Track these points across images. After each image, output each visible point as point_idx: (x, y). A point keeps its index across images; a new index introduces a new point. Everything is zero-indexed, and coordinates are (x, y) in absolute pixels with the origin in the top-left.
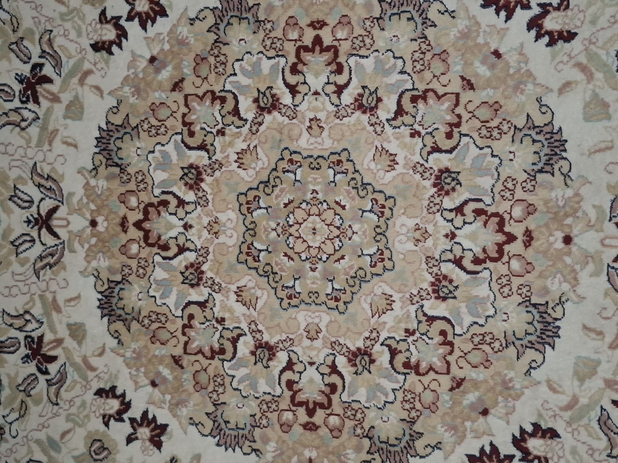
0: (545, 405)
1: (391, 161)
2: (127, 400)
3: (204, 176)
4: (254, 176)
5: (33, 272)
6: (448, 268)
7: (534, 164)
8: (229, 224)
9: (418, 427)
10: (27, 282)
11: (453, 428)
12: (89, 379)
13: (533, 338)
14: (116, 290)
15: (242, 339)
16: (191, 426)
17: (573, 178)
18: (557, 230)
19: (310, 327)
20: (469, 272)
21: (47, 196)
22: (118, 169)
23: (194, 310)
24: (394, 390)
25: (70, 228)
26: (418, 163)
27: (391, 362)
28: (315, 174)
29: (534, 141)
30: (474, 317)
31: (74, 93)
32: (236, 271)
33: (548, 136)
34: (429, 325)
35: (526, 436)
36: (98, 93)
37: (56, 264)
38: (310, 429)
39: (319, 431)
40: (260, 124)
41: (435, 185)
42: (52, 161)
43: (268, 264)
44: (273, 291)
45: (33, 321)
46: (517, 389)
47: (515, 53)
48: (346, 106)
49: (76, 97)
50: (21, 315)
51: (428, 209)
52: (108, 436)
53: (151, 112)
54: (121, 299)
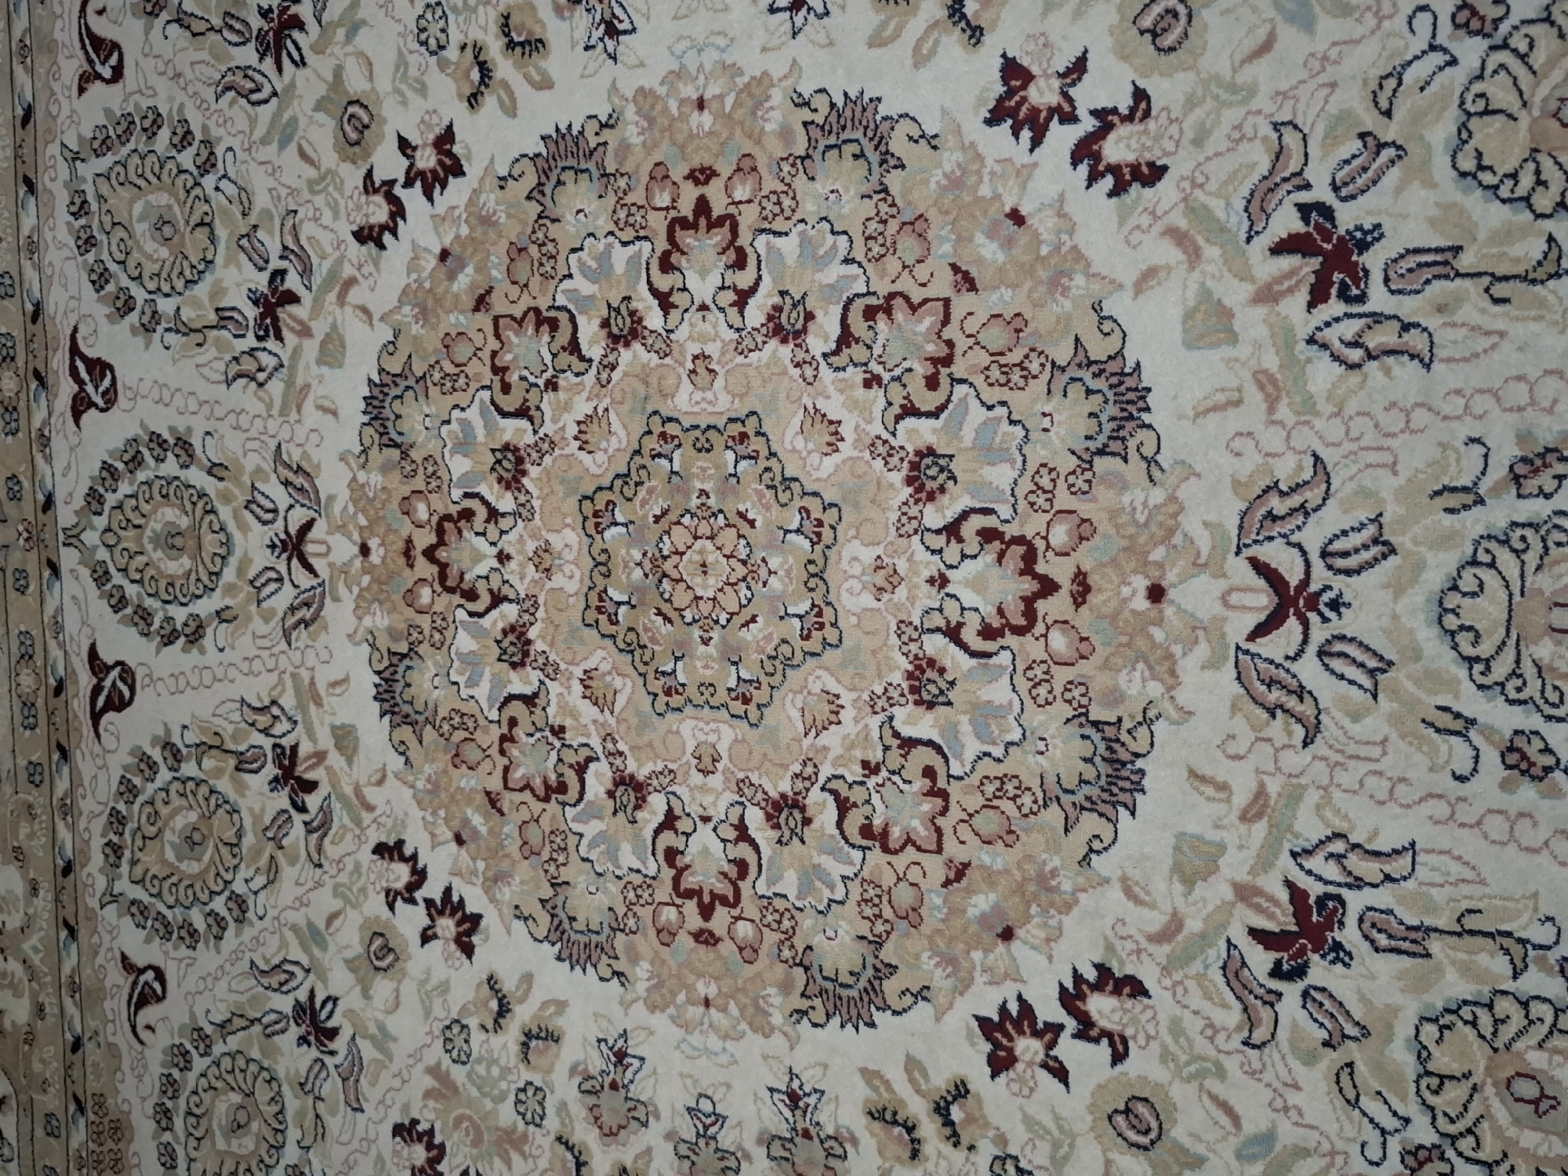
0: (1119, 927)
2: (421, 865)
3: (527, 465)
4: (606, 465)
5: (281, 633)
6: (935, 645)
7: (1088, 438)
8: (566, 554)
9: (888, 954)
10: (274, 651)
11: (950, 961)
12: (365, 824)
13: (1094, 792)
14: (401, 669)
15: (592, 766)
16: (517, 921)
17: (1165, 465)
18: (1135, 572)
19: (702, 750)
20: (974, 654)
21: (298, 502)
22: (398, 452)
24: (844, 878)
25: (332, 557)
26: (878, 437)
27: (839, 824)
28: (704, 461)
29: (1089, 392)
30: (984, 742)
31: (330, 320)
32: (582, 642)
34: (904, 756)
35: (1085, 988)
36: (365, 318)
37: (314, 619)
38: (706, 943)
39: (720, 946)
40: (613, 367)
42: (303, 441)
43: (631, 629)
44: (641, 681)
45: (283, 718)
46: (1065, 893)
47: (1049, 212)
48: (754, 329)
49: (334, 327)
50: (267, 707)
51: (898, 529)
52: (394, 926)
53: (445, 350)
54: (408, 685)
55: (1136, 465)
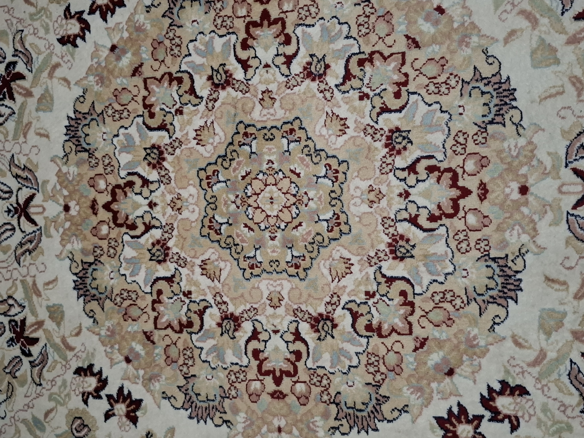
0: (512, 362)
1: (342, 125)
2: (104, 377)
3: (166, 155)
4: (213, 151)
5: (14, 259)
6: (404, 228)
7: (483, 116)
8: (191, 200)
9: (383, 391)
10: (9, 268)
11: (420, 389)
12: (69, 358)
13: (494, 293)
14: (90, 270)
15: (208, 311)
16: (164, 400)
17: (525, 126)
18: (512, 180)
19: (273, 295)
20: (425, 230)
21: (24, 185)
22: (87, 154)
23: (162, 285)
24: (357, 354)
25: (46, 214)
26: (368, 125)
27: (353, 326)
28: (270, 145)
29: (483, 93)
30: (433, 275)
31: (44, 87)
32: (200, 245)
33: (496, 86)
34: (389, 287)
35: (494, 394)
36: (66, 84)
37: (34, 249)
38: (278, 398)
39: (286, 399)
40: (215, 100)
41: (386, 146)
42: (27, 152)
43: (230, 236)
44: (236, 262)
45: (16, 305)
46: (481, 347)
47: (458, 7)
48: (296, 75)
49: (47, 90)
50: (5, 300)
51: (381, 170)
52: (88, 413)
53: (114, 98)
54: (95, 279)
55: (510, 128)
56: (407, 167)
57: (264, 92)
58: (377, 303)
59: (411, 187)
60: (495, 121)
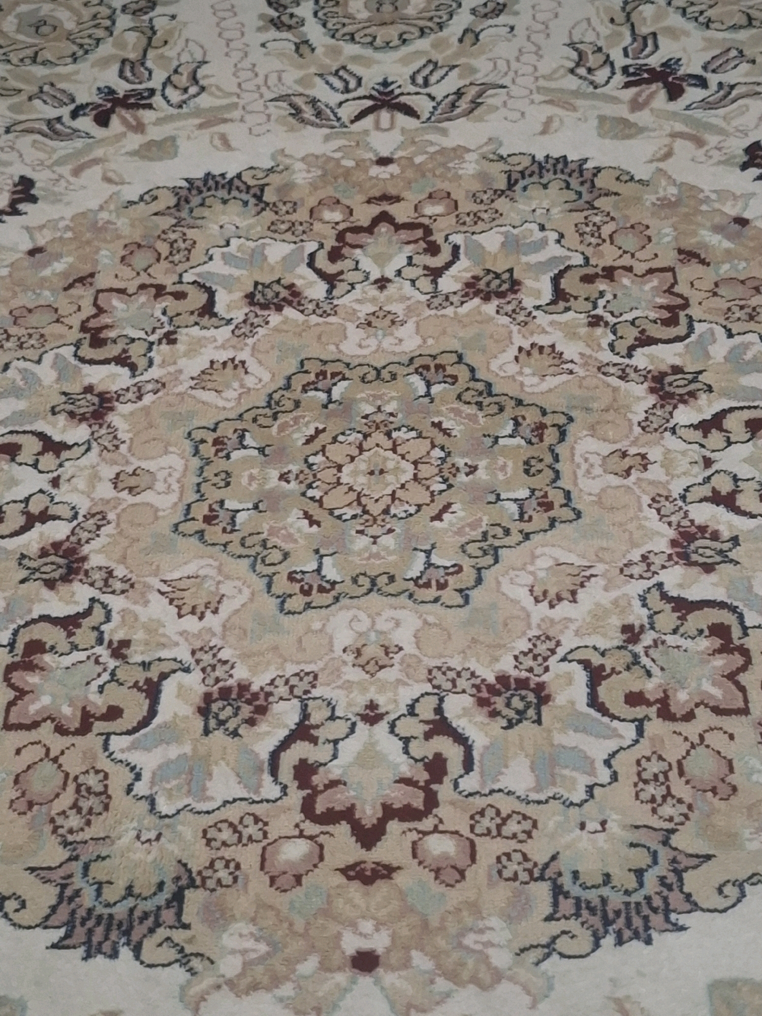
1: (558, 595)
3: (495, 302)
4: (502, 374)
5: (284, 94)
6: (284, 715)
7: (576, 874)
10: (263, 88)
12: (57, 169)
13: (87, 899)
14: (245, 196)
15: (125, 371)
17: (545, 965)
18: (394, 936)
19: (144, 477)
20: (275, 756)
21: (439, 104)
23: (196, 299)
25: (375, 133)
26: (558, 644)
27: (45, 618)
28: (513, 467)
29: (639, 872)
31: (653, 126)
32: (282, 358)
33: (657, 902)
34: (135, 686)
36: (658, 156)
40: (623, 377)
41: (502, 678)
42: (511, 106)
43: (297, 404)
44: (234, 416)
45: (185, 97)
48: (686, 513)
49: (641, 130)
50: (197, 83)
51: (439, 668)
54: (225, 202)
56: (444, 719)
57: (644, 456)
58: (97, 662)
59: (392, 726)
60: (561, 898)
